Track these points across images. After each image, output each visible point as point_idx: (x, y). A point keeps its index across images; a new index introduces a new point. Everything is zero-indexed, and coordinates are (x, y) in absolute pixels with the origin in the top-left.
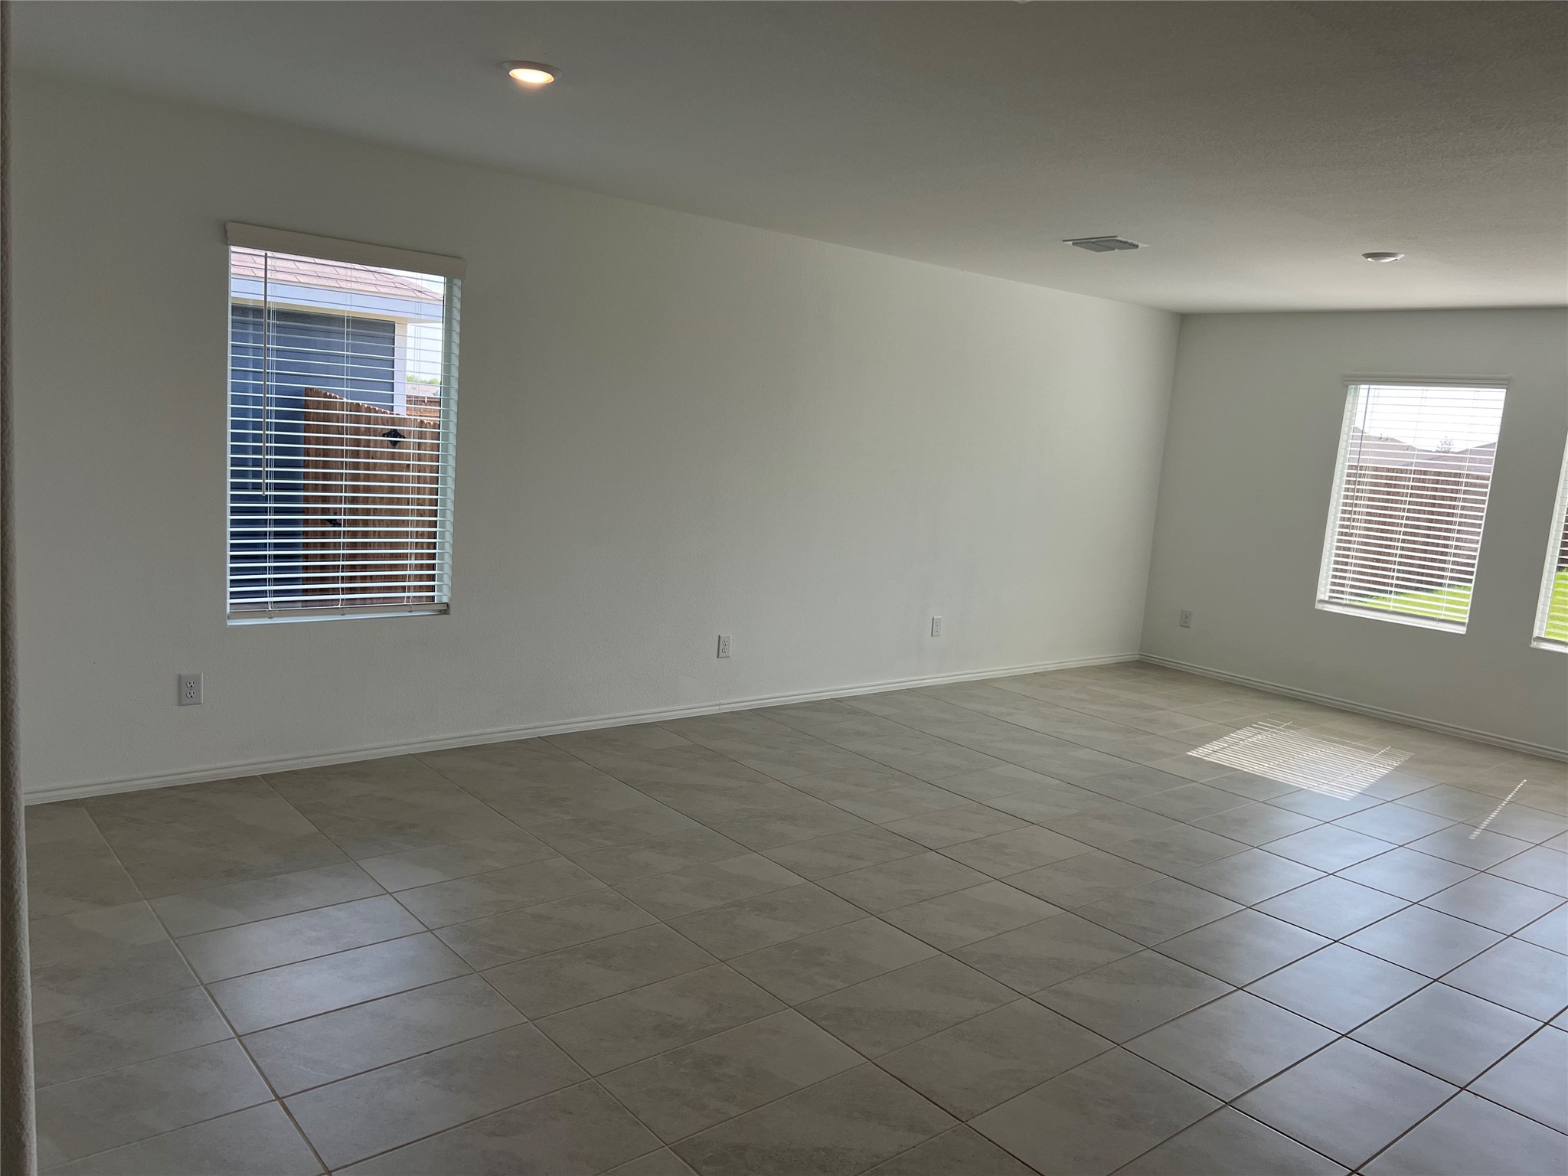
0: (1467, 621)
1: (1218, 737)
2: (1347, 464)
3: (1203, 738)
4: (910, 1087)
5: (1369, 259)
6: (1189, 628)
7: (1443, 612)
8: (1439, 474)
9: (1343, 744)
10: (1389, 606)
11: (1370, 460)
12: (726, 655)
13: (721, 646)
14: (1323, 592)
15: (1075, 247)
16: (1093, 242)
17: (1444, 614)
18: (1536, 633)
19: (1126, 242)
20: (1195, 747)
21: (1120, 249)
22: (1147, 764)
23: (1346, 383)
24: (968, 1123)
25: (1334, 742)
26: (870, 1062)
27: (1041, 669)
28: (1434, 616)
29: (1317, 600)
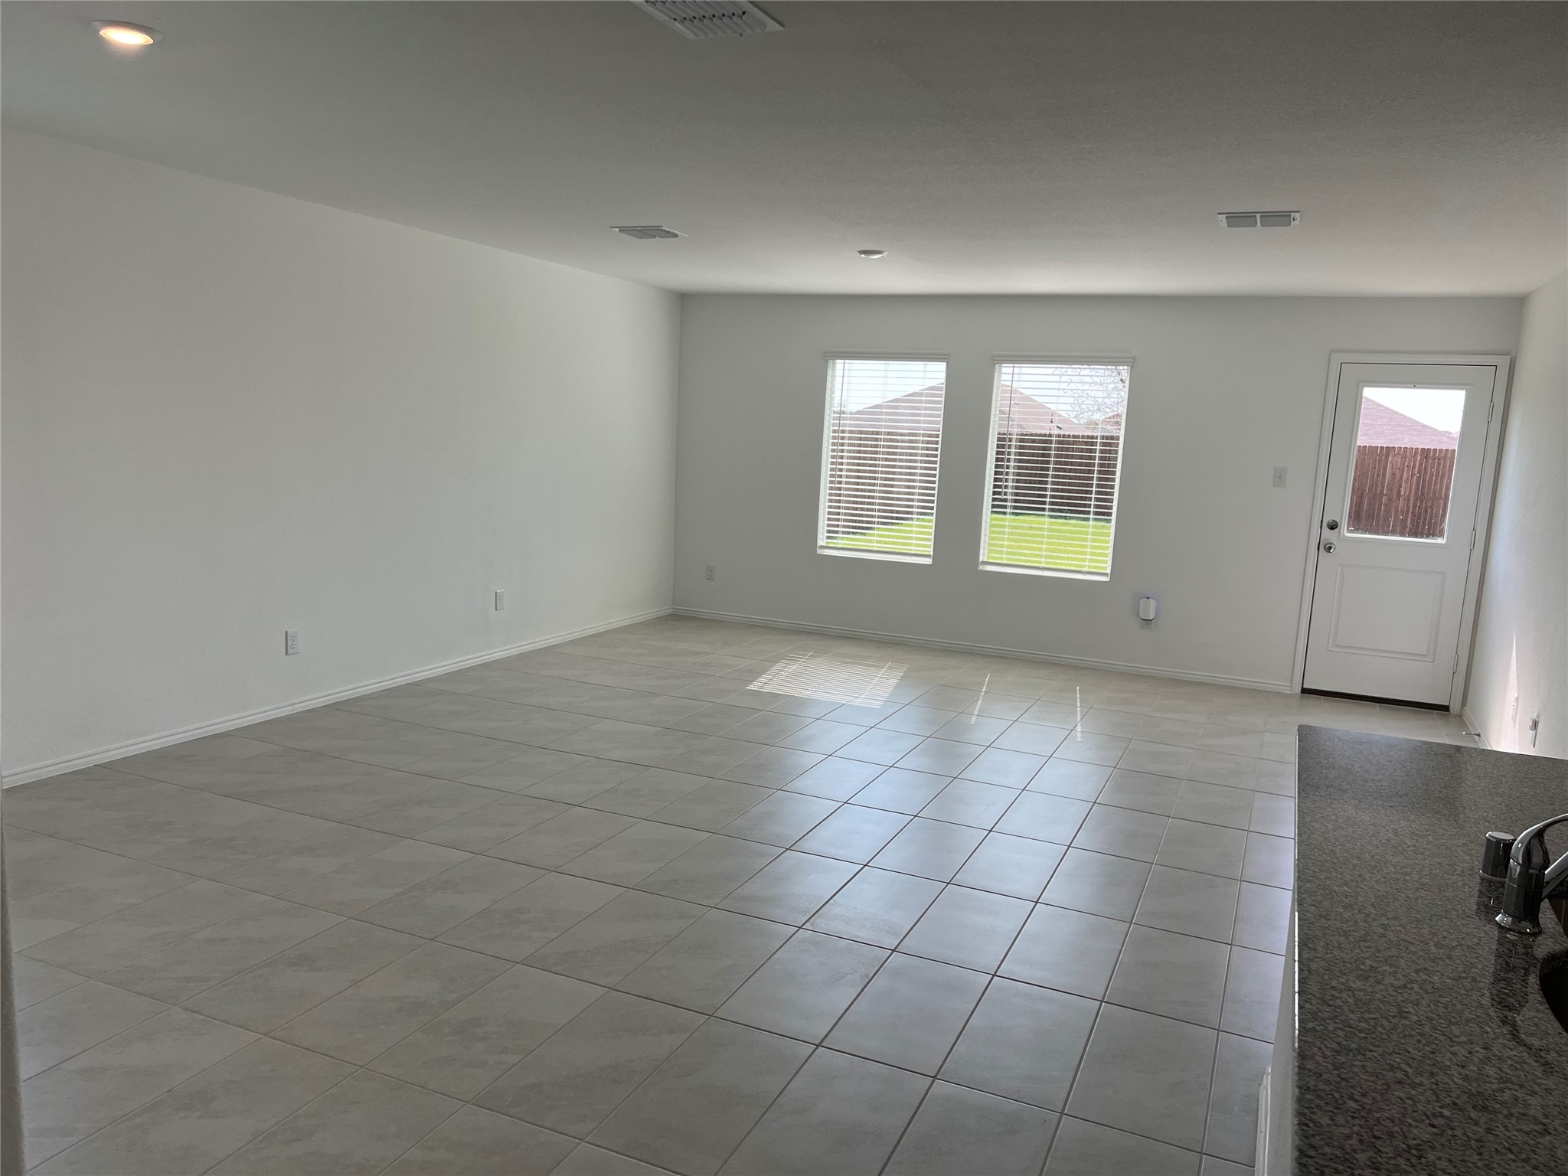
0: (932, 553)
1: (764, 671)
2: (832, 428)
3: (754, 673)
4: (655, 1001)
5: (863, 255)
6: (713, 580)
7: (914, 548)
8: (861, 432)
9: (859, 664)
10: (873, 546)
11: (848, 425)
12: (294, 651)
13: (289, 642)
14: (822, 540)
15: (622, 234)
16: (640, 231)
17: (914, 550)
18: (981, 560)
19: (669, 232)
20: (750, 682)
21: (661, 237)
22: (719, 701)
23: (826, 358)
24: (715, 1015)
25: (850, 663)
26: (611, 991)
27: (594, 631)
28: (908, 552)
29: (818, 545)
